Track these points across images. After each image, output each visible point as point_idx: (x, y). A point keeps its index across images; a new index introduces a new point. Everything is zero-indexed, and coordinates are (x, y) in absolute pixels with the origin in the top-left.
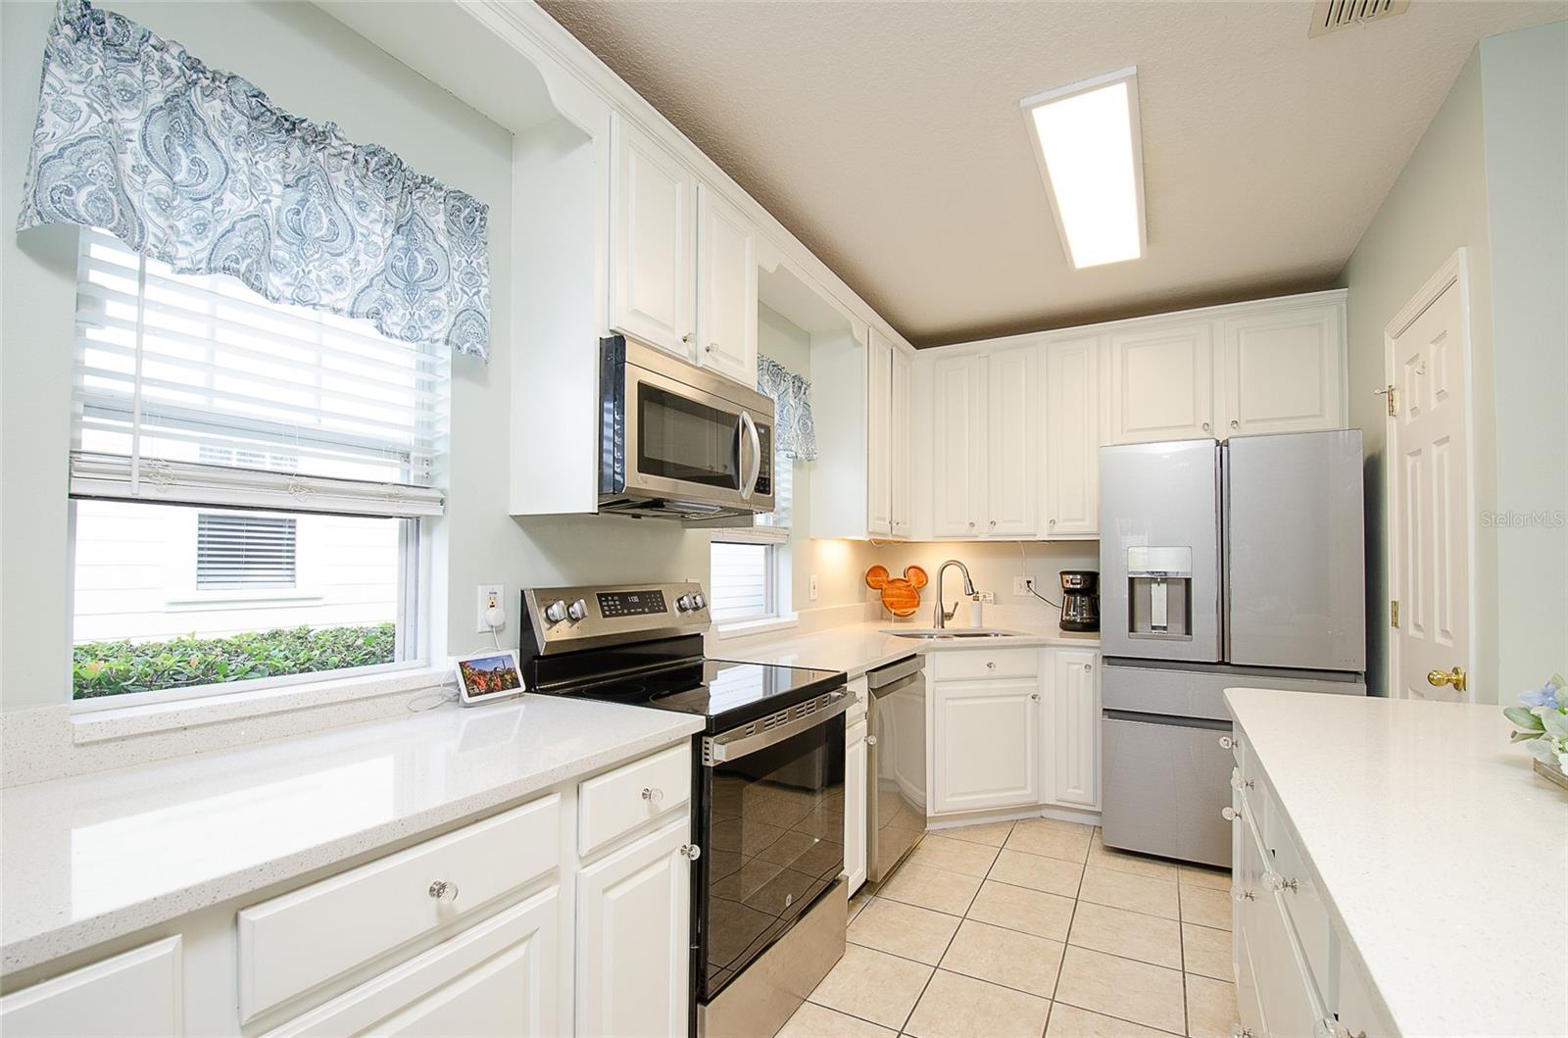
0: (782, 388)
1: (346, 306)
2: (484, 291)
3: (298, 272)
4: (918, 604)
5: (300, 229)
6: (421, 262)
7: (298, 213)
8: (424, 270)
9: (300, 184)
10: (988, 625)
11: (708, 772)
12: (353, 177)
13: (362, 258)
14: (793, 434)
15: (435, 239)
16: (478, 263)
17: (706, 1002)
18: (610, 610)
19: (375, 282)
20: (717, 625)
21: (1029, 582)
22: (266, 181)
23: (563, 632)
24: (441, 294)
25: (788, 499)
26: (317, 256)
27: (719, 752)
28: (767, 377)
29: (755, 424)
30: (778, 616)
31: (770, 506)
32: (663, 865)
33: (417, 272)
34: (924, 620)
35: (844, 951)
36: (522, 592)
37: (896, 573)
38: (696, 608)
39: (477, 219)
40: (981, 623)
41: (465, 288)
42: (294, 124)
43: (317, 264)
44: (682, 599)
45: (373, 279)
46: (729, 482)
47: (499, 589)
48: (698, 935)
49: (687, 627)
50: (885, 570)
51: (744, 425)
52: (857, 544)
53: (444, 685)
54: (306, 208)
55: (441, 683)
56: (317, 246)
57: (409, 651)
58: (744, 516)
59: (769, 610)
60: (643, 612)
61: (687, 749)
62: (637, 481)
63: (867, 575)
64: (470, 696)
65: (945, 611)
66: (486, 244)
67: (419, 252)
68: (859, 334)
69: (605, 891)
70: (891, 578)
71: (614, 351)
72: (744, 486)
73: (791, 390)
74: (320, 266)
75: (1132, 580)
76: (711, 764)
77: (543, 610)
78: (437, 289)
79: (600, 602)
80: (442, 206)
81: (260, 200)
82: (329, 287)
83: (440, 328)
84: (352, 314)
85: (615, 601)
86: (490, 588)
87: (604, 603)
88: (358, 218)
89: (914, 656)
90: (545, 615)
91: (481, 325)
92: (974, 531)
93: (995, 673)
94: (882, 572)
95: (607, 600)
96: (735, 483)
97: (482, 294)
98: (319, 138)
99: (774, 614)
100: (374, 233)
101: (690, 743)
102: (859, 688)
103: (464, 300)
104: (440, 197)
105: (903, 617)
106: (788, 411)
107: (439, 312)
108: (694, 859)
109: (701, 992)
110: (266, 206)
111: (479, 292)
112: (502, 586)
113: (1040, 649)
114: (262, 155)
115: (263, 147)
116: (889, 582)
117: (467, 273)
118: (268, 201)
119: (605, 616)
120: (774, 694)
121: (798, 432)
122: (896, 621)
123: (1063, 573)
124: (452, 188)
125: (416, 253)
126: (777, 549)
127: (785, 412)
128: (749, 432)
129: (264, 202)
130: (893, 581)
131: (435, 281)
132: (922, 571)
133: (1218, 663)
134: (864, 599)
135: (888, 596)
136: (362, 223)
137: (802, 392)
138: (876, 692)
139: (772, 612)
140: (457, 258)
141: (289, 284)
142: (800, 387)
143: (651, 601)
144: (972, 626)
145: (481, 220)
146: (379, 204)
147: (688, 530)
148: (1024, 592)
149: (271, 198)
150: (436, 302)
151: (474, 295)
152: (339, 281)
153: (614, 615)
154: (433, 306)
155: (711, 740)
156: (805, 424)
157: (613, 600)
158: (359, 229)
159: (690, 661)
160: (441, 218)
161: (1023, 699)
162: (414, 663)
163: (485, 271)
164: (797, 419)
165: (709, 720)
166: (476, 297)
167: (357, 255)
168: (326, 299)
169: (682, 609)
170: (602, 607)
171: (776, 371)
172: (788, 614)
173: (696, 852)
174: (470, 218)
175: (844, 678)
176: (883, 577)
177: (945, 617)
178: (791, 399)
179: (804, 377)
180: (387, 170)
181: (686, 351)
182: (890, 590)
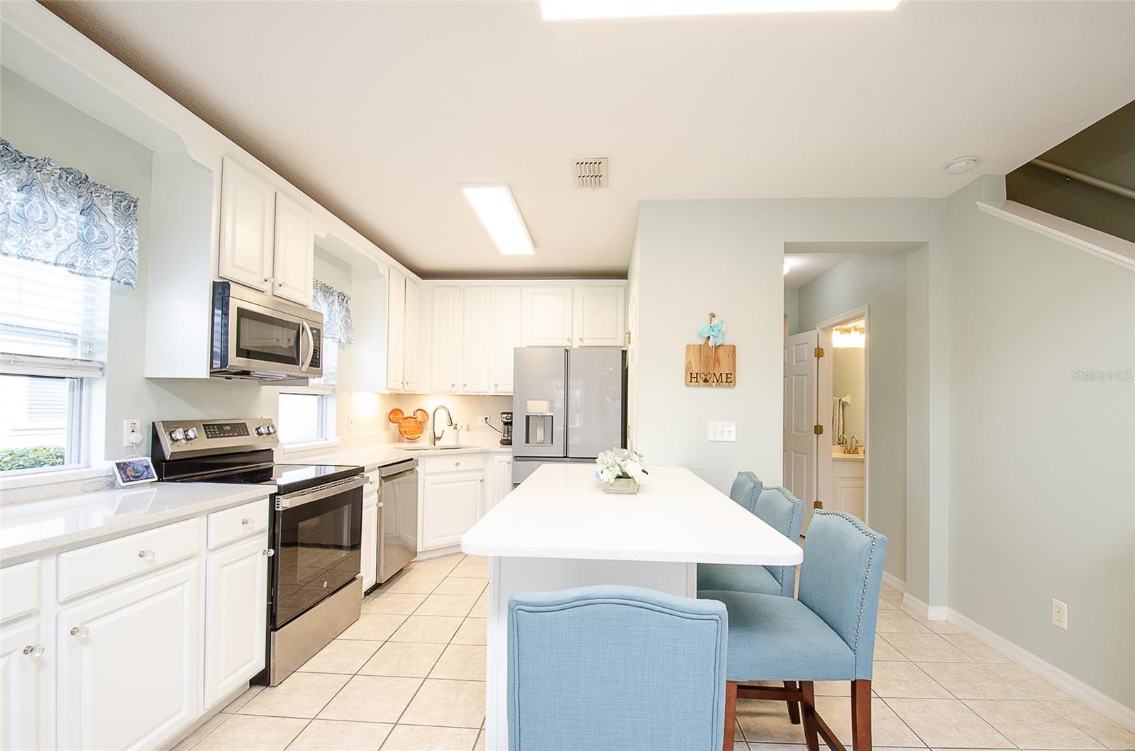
0: (330, 300)
1: (52, 260)
2: (136, 248)
3: (22, 240)
4: (422, 432)
5: (24, 215)
6: (97, 233)
7: (23, 206)
8: (99, 237)
9: (24, 189)
10: (461, 443)
11: (279, 514)
12: (57, 185)
13: (63, 233)
14: (338, 327)
15: (106, 220)
16: (132, 232)
17: (276, 629)
18: (212, 434)
19: (71, 247)
20: (282, 444)
21: (486, 418)
22: (8, 191)
23: (184, 447)
24: (110, 252)
25: (334, 367)
26: (35, 232)
27: (285, 503)
28: (320, 293)
29: (310, 328)
30: (326, 440)
31: (320, 374)
32: (252, 559)
33: (94, 238)
34: (424, 441)
35: (360, 616)
36: (153, 423)
37: (408, 413)
38: (269, 434)
39: (132, 207)
40: (458, 441)
41: (123, 247)
42: (25, 159)
43: (36, 236)
44: (259, 428)
45: (70, 245)
46: (294, 360)
47: (138, 422)
48: (272, 597)
49: (263, 444)
50: (402, 412)
51: (303, 329)
52: (382, 395)
53: (106, 477)
54: (28, 204)
55: (104, 475)
56: (36, 226)
57: (75, 458)
58: (303, 380)
59: (320, 435)
60: (234, 436)
61: (267, 501)
62: (235, 361)
63: (390, 414)
64: (124, 482)
65: (436, 436)
66: (136, 220)
67: (97, 228)
68: (383, 271)
69: (223, 566)
70: (405, 416)
71: (221, 291)
72: (303, 364)
73: (336, 301)
74: (37, 237)
75: (528, 417)
76: (281, 509)
77: (168, 433)
78: (107, 249)
79: (205, 429)
80: (111, 201)
81: (5, 203)
82: (42, 249)
83: (109, 271)
84: (56, 264)
85: (213, 429)
86: (132, 421)
87: (208, 430)
88: (60, 209)
89: (412, 459)
90: (169, 437)
91: (133, 268)
92: (455, 389)
93: (460, 468)
94: (399, 412)
95: (209, 428)
96: (297, 361)
97: (134, 250)
98: (40, 165)
99: (324, 438)
100: (71, 219)
101: (268, 499)
103: (122, 253)
104: (110, 195)
105: (412, 440)
106: (334, 314)
107: (108, 262)
108: (271, 555)
109: (273, 624)
110: (8, 206)
111: (132, 249)
112: (139, 420)
113: (486, 454)
114: (5, 176)
115: (5, 171)
116: (404, 419)
117: (125, 237)
118: (8, 204)
119: (208, 438)
120: (323, 475)
121: (342, 326)
122: (408, 442)
123: (502, 413)
124: (116, 190)
125: (93, 227)
126: (326, 397)
127: (332, 314)
128: (306, 332)
129: (7, 204)
130: (406, 418)
131: (106, 244)
132: (425, 412)
133: (564, 457)
134: (388, 429)
135: (403, 427)
136: (63, 212)
137: (345, 302)
138: (385, 479)
139: (322, 437)
140: (118, 229)
141: (15, 246)
142: (343, 300)
143: (239, 429)
144: (452, 443)
145: (134, 207)
146: (75, 202)
147: (263, 386)
148: (484, 424)
149: (11, 201)
150: (106, 256)
151: (129, 250)
152: (48, 245)
153: (214, 437)
154: (104, 258)
155: (281, 497)
156: (346, 321)
157: (213, 428)
158: (60, 216)
159: (264, 466)
160: (111, 207)
161: (475, 482)
162: (79, 466)
163: (136, 237)
164: (341, 319)
165: (279, 487)
166: (130, 252)
167: (59, 231)
168: (40, 256)
169: (260, 434)
170: (206, 432)
171: (326, 290)
172: (333, 438)
173: (272, 552)
174: (127, 206)
175: (362, 470)
176: (400, 416)
177: (436, 439)
178: (336, 307)
179: (346, 293)
180: (78, 181)
181: (266, 287)
182: (404, 424)
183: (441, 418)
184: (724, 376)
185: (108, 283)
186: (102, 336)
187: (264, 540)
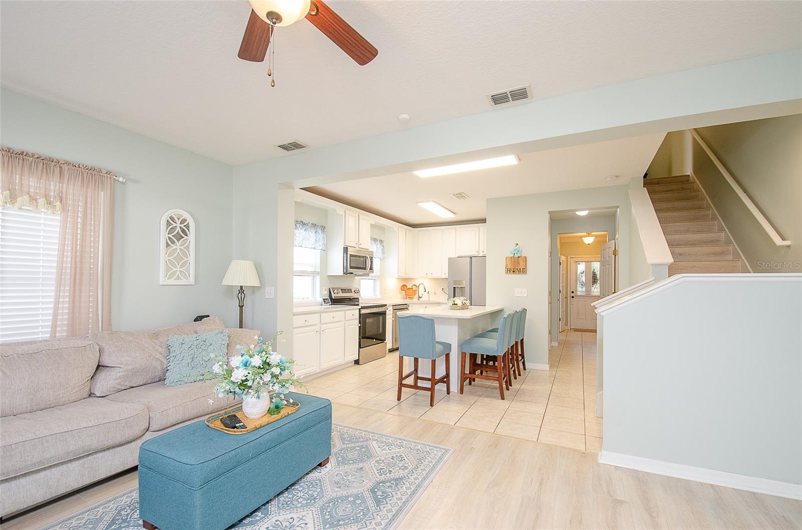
0: (377, 244)
2: (326, 240)
3: (305, 244)
5: (305, 237)
8: (318, 239)
10: (431, 300)
11: (361, 315)
12: (311, 228)
14: (379, 255)
15: (320, 234)
16: (325, 236)
17: (361, 348)
20: (362, 297)
21: (443, 289)
23: (337, 295)
26: (307, 241)
27: (363, 311)
29: (370, 257)
31: (373, 272)
32: (355, 326)
34: (415, 300)
35: (386, 356)
36: (330, 288)
37: (409, 286)
38: (358, 293)
40: (429, 299)
42: (305, 223)
44: (355, 291)
45: (313, 243)
46: (365, 269)
47: (326, 288)
49: (356, 296)
52: (398, 279)
54: (306, 235)
55: (320, 301)
56: (307, 239)
58: (368, 275)
60: (349, 293)
61: (358, 310)
62: (349, 270)
63: (401, 287)
64: (324, 304)
66: (326, 233)
68: (396, 229)
69: (349, 326)
70: (408, 288)
71: (346, 250)
72: (367, 269)
73: (379, 243)
75: (455, 288)
76: (362, 313)
77: (333, 291)
78: (320, 241)
79: (341, 290)
83: (320, 247)
84: (311, 248)
85: (344, 290)
88: (311, 234)
89: (408, 304)
91: (325, 246)
92: (427, 276)
94: (406, 286)
100: (313, 236)
102: (391, 308)
105: (410, 298)
109: (360, 346)
115: (302, 228)
117: (323, 238)
121: (381, 253)
124: (322, 226)
125: (317, 237)
126: (376, 280)
128: (368, 258)
132: (415, 286)
134: (400, 292)
137: (382, 243)
138: (395, 310)
139: (375, 295)
140: (322, 236)
143: (350, 291)
144: (427, 299)
145: (325, 229)
146: (314, 231)
147: (357, 277)
148: (442, 291)
151: (324, 241)
152: (309, 244)
154: (319, 244)
156: (383, 250)
159: (357, 302)
160: (321, 231)
164: (380, 251)
165: (361, 307)
167: (311, 239)
168: (308, 247)
169: (356, 293)
170: (342, 292)
171: (375, 240)
172: (379, 296)
173: (360, 325)
174: (323, 228)
175: (386, 305)
176: (406, 288)
177: (420, 297)
178: (379, 245)
179: (382, 239)
180: (314, 225)
181: (357, 246)
182: (408, 291)
183: (421, 289)
184: (521, 270)
185: (319, 251)
186: (318, 264)
187: (358, 321)
